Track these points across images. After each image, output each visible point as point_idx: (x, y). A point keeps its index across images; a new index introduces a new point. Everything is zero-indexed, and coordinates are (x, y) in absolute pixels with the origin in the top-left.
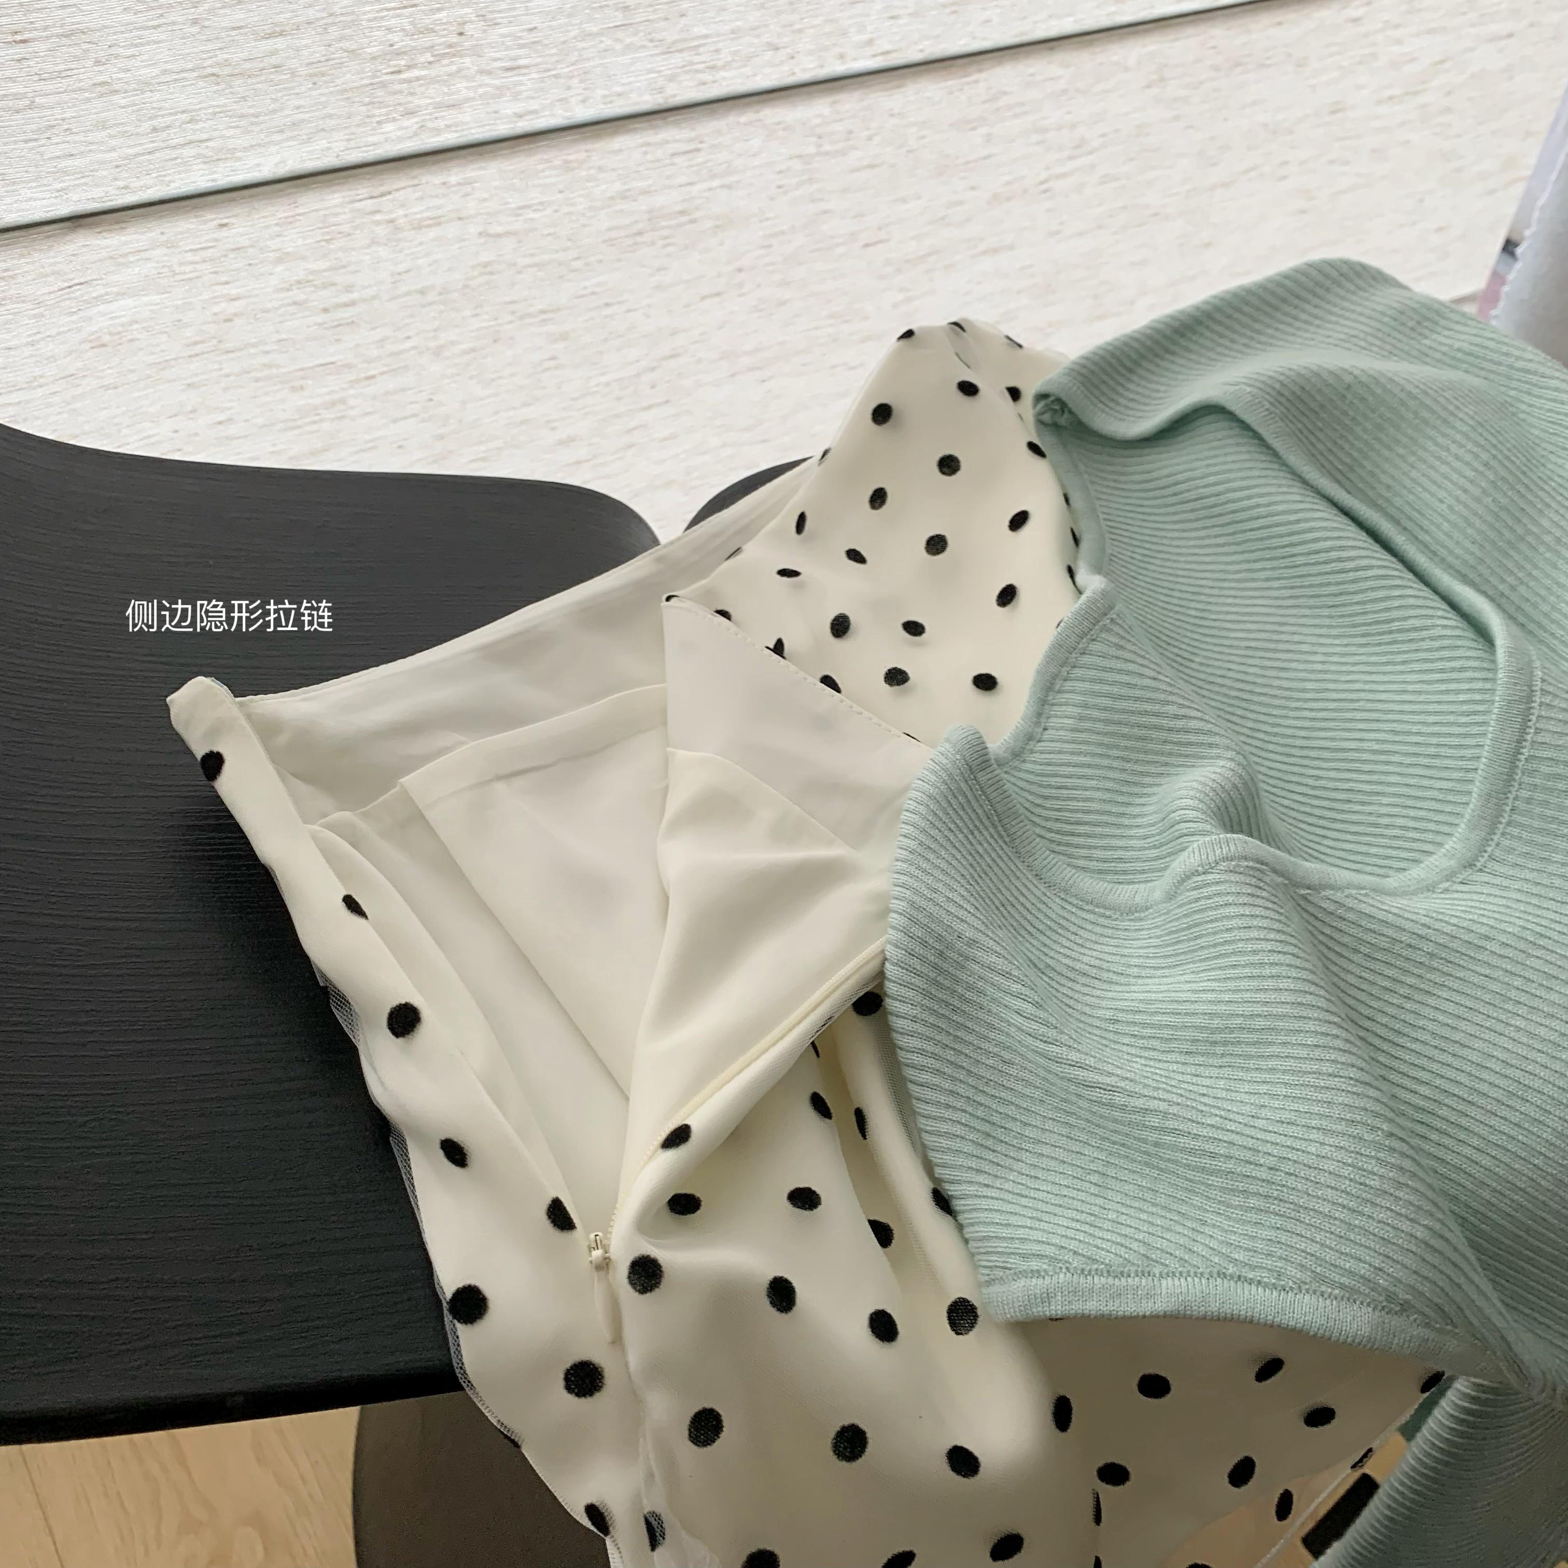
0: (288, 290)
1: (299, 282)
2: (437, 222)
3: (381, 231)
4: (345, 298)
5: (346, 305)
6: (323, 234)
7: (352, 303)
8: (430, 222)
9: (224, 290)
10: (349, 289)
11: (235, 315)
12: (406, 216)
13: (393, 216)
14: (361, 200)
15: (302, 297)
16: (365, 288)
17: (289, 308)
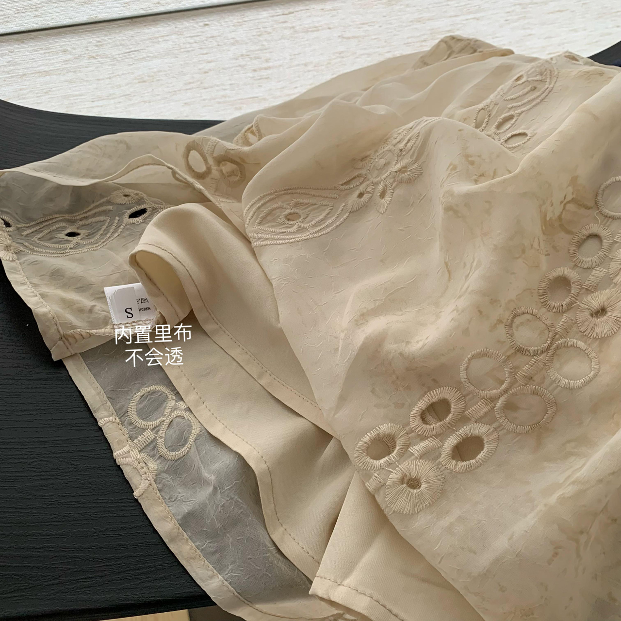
0: (237, 59)
1: (242, 55)
2: (317, 29)
3: (287, 32)
4: (265, 65)
5: (266, 69)
6: (257, 32)
7: (269, 68)
8: (313, 29)
9: (205, 57)
10: (267, 60)
11: (210, 70)
12: (301, 25)
13: (294, 25)
14: (277, 16)
15: (244, 63)
16: (276, 61)
17: (237, 68)
